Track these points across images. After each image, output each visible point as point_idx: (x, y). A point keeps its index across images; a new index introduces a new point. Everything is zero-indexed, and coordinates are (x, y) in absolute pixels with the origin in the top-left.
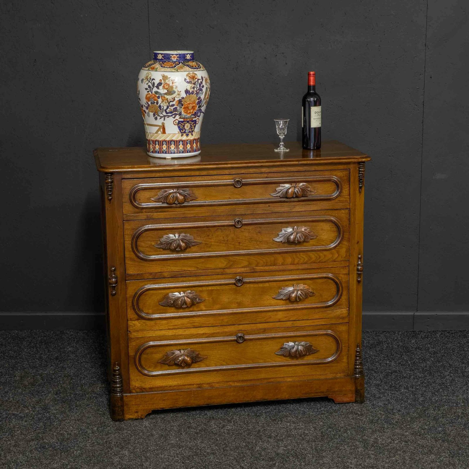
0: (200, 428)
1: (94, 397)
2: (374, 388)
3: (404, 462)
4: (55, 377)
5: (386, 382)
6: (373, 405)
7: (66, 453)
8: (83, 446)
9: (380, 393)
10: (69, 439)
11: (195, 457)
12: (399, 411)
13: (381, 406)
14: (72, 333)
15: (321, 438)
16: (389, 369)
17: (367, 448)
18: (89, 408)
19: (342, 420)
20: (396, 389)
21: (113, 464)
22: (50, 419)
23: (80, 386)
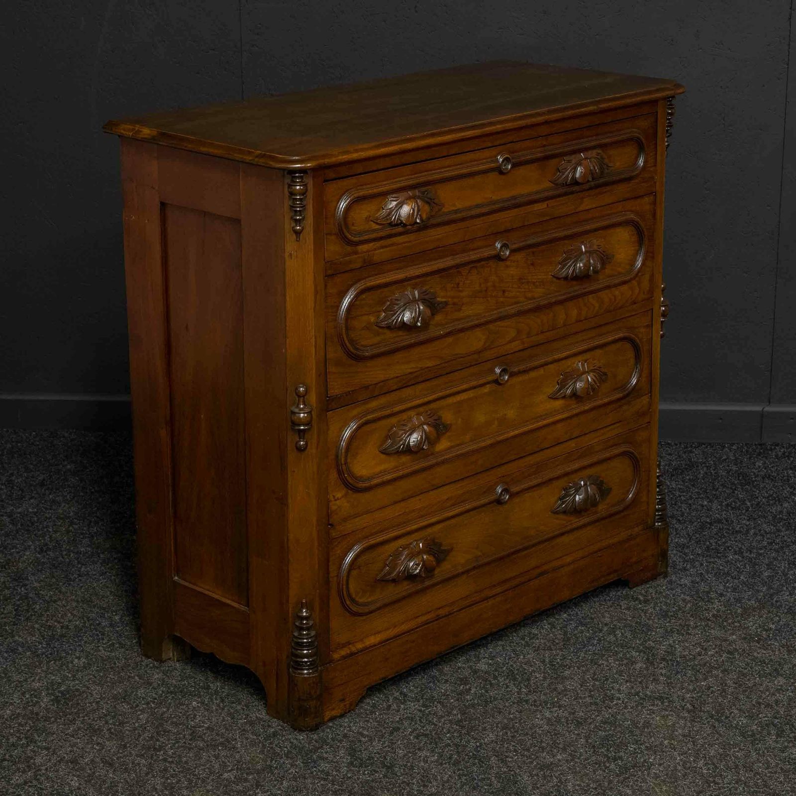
1: (115, 559)
2: (675, 552)
3: (724, 691)
4: (38, 520)
5: (700, 541)
6: (671, 582)
7: (57, 663)
8: (93, 649)
9: (685, 561)
10: (66, 637)
12: (721, 595)
13: (686, 585)
14: (73, 436)
15: (562, 644)
16: (707, 517)
17: (652, 663)
19: (606, 611)
20: (718, 553)
21: (151, 684)
22: (27, 598)
23: (88, 537)
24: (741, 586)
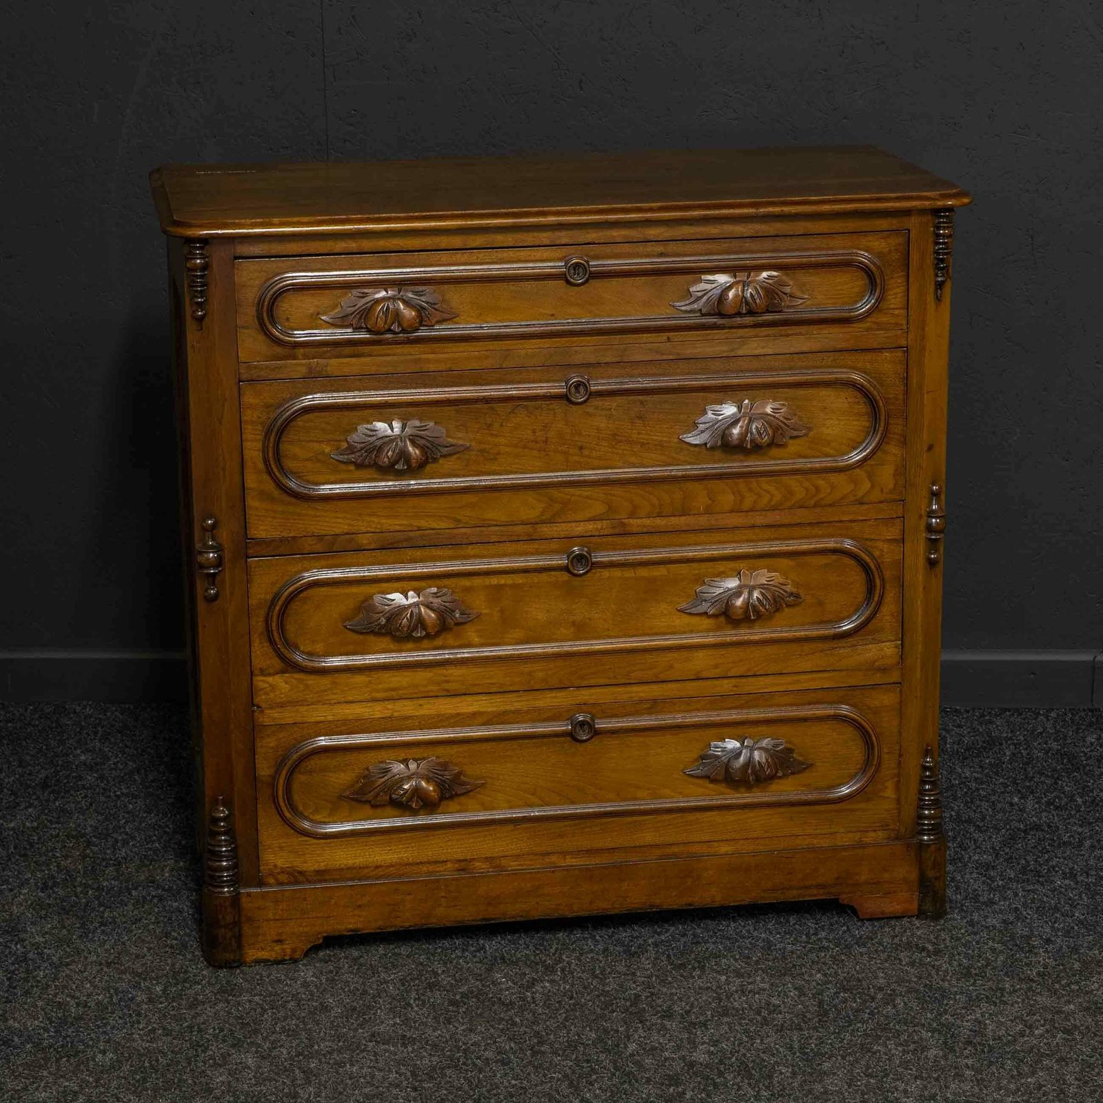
0: (464, 989)
1: (153, 897)
2: (975, 875)
3: (1062, 1092)
4: (39, 839)
5: (1011, 858)
6: (971, 923)
7: (72, 1061)
8: (124, 1038)
9: (991, 889)
10: (83, 1019)
11: (448, 1072)
12: (1048, 941)
13: (994, 927)
14: (88, 711)
15: (817, 1019)
16: (1020, 821)
17: (952, 1050)
18: (139, 928)
19: (879, 968)
20: (1039, 876)
21: (210, 1091)
22: (25, 960)
23: (114, 865)
24: (1076, 928)
